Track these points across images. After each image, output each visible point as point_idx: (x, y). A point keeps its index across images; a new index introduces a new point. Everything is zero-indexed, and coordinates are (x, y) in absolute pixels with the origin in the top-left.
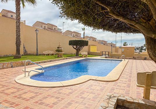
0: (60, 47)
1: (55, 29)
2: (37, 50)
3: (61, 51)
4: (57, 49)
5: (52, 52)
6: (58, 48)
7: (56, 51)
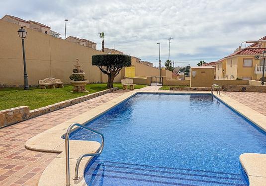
0: (80, 69)
1: (46, 32)
2: (25, 77)
3: (81, 78)
4: (73, 73)
5: (57, 81)
6: (75, 71)
7: (71, 78)
